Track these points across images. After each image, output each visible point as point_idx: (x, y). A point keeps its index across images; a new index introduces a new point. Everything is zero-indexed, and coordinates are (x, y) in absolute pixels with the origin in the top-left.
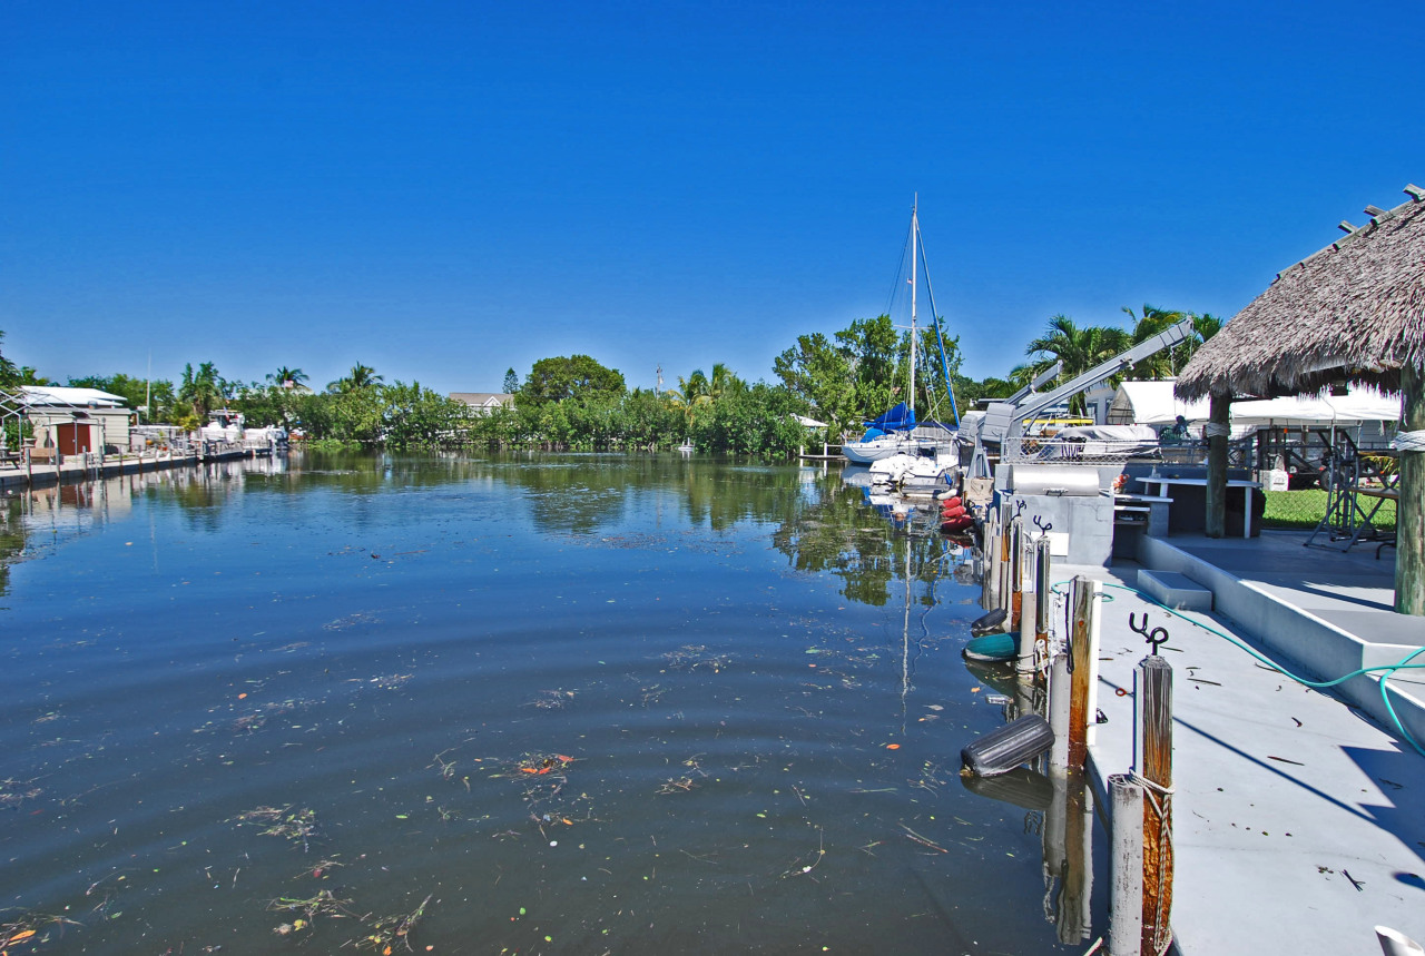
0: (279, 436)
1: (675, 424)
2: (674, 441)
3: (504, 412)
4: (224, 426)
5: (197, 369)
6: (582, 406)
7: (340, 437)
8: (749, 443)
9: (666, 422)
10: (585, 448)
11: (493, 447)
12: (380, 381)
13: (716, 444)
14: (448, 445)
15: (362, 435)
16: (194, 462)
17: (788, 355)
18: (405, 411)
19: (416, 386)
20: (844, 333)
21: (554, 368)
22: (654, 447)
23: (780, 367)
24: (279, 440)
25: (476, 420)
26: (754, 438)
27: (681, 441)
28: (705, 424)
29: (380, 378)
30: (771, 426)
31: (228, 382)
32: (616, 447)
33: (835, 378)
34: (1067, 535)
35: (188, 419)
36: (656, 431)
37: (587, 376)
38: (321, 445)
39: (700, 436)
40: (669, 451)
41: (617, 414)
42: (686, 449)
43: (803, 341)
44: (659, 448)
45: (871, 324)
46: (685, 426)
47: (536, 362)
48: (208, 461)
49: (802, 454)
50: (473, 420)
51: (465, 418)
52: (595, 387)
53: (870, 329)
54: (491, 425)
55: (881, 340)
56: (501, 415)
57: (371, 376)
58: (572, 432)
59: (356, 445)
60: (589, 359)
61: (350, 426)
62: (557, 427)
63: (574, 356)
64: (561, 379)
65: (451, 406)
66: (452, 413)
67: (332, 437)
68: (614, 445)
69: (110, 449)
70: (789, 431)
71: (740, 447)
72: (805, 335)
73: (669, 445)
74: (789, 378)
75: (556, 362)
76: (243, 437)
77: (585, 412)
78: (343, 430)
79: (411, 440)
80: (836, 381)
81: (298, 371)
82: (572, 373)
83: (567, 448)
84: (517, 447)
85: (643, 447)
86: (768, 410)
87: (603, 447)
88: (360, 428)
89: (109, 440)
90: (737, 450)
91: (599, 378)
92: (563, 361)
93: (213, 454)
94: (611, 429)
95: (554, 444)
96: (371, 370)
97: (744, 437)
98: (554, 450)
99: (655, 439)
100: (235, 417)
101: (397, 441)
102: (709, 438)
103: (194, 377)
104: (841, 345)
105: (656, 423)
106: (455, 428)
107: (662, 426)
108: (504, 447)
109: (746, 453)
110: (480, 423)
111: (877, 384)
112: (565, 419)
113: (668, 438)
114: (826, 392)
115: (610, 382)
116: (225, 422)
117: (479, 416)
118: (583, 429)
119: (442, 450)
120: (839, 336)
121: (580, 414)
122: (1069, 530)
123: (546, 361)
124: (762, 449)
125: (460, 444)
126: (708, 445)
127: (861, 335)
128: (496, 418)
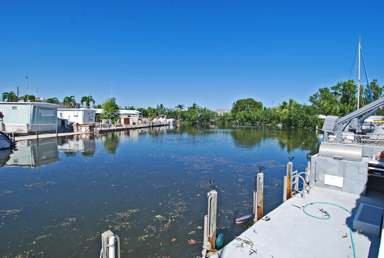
0: (173, 121)
1: (277, 118)
2: (276, 123)
3: (227, 115)
4: (163, 118)
5: (159, 105)
6: (248, 113)
7: (188, 121)
8: (299, 124)
9: (274, 117)
10: (248, 124)
11: (223, 124)
12: (198, 107)
13: (288, 124)
14: (212, 123)
15: (193, 120)
16: (149, 127)
17: (315, 95)
18: (202, 115)
19: (205, 108)
20: (334, 87)
21: (241, 102)
22: (270, 125)
23: (311, 100)
24: (173, 122)
25: (219, 117)
26: (301, 123)
27: (278, 123)
28: (285, 118)
29: (198, 106)
30: (307, 119)
31: (165, 108)
32: (258, 125)
33: (330, 103)
34: (342, 178)
35: (152, 117)
36: (270, 120)
37: (251, 104)
38: (183, 123)
39: (284, 122)
40: (275, 126)
41: (259, 115)
42: (280, 125)
43: (321, 90)
44: (272, 125)
45: (345, 83)
46: (280, 118)
47: (237, 101)
48: (153, 126)
49: (317, 128)
50: (218, 117)
51: (217, 116)
52: (253, 107)
53: (345, 85)
54: (223, 118)
55: (349, 89)
56: (226, 115)
57: (196, 106)
58: (245, 120)
59: (191, 123)
60: (252, 99)
61: (190, 118)
62: (241, 119)
63: (248, 99)
64: (243, 105)
65: (214, 113)
66: (213, 115)
67: (186, 121)
68: (257, 124)
69: (134, 124)
70: (314, 121)
71: (296, 125)
72: (321, 88)
73: (275, 124)
74: (315, 103)
75: (242, 101)
76: (166, 121)
77: (249, 114)
78: (188, 119)
79: (203, 122)
80: (331, 104)
81: (182, 105)
82: (247, 103)
83: (243, 125)
84: (230, 124)
85: (267, 125)
86: (306, 113)
87: (254, 124)
88: (192, 119)
89: (134, 122)
90: (295, 126)
91: (255, 104)
92: (245, 100)
93: (154, 125)
94: (256, 119)
95: (240, 123)
96: (196, 105)
97: (298, 122)
98: (240, 125)
99: (270, 122)
100: (165, 116)
101: (200, 122)
102: (286, 122)
103: (159, 107)
104: (333, 91)
105: (271, 118)
106: (214, 119)
107: (273, 118)
108: (226, 124)
109: (298, 127)
110: (220, 117)
111: (348, 104)
112: (243, 116)
113: (274, 122)
114: (326, 108)
115: (258, 105)
116: (163, 117)
117: (220, 116)
118: (249, 119)
119: (211, 124)
120: (333, 88)
121: (247, 115)
122: (344, 176)
123: (239, 100)
124: (304, 126)
125: (215, 123)
126: (286, 124)
127: (342, 87)
128: (224, 116)
